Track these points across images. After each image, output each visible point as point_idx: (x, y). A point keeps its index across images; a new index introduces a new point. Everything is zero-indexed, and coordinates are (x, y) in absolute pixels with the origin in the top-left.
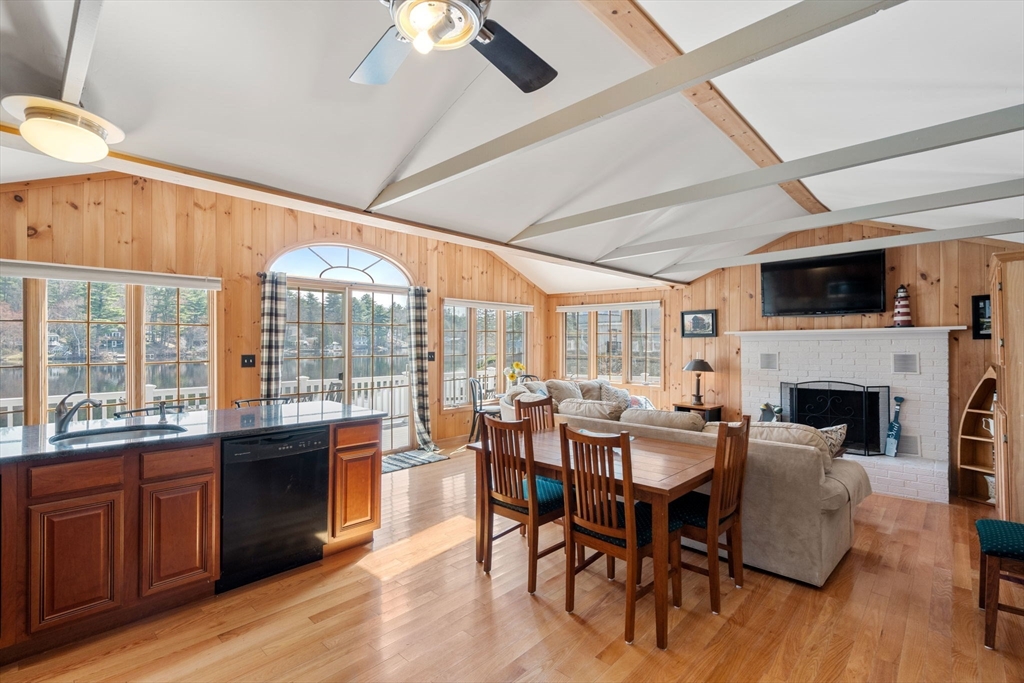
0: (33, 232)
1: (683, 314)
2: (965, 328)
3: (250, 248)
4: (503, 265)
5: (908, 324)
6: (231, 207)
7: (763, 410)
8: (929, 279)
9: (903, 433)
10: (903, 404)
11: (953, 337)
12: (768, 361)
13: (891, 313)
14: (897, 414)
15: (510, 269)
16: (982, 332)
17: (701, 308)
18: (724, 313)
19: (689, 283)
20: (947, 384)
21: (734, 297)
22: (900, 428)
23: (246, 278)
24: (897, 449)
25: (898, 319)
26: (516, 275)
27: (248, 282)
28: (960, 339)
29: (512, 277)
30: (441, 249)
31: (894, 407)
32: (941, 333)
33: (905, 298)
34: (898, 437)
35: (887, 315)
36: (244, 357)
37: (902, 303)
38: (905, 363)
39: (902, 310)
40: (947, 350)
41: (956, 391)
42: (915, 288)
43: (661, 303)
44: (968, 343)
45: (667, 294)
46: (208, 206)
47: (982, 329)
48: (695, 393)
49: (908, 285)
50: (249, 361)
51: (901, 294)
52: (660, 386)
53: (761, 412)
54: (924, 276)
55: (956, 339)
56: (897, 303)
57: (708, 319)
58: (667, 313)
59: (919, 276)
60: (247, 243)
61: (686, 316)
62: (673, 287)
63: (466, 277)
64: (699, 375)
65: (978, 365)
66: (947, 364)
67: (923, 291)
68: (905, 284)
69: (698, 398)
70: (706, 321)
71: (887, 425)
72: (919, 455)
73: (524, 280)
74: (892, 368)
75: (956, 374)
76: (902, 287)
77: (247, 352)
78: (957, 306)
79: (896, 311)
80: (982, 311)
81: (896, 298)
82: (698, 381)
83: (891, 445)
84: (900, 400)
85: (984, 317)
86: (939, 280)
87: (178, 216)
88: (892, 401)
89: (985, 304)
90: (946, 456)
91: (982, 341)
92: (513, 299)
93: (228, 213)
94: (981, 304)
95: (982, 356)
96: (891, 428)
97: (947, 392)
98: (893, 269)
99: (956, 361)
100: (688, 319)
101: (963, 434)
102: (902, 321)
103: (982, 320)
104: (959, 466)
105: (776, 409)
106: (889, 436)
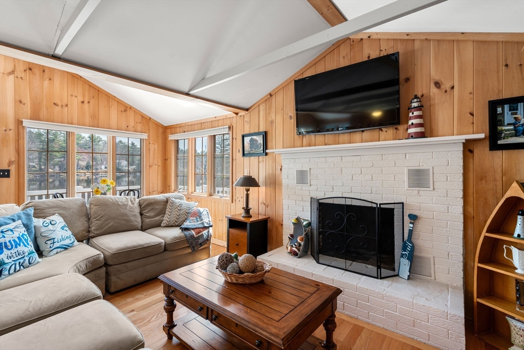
1: (243, 137)
2: (482, 136)
4: (109, 97)
5: (422, 135)
7: (294, 224)
8: (443, 87)
9: (416, 253)
10: (417, 222)
11: (469, 147)
12: (302, 177)
13: (405, 126)
14: (411, 232)
15: (119, 102)
16: (499, 142)
17: (256, 131)
18: (272, 134)
19: (247, 110)
20: (461, 202)
21: (279, 120)
22: (413, 248)
24: (410, 271)
25: (412, 130)
26: (126, 108)
28: (475, 152)
29: (123, 108)
30: (19, 73)
31: (408, 225)
32: (455, 143)
33: (419, 108)
34: (411, 258)
35: (402, 128)
37: (416, 113)
38: (419, 178)
39: (415, 121)
40: (462, 164)
41: (470, 209)
42: (429, 98)
43: (229, 128)
44: (483, 154)
45: (234, 120)
47: (500, 139)
48: (245, 206)
49: (422, 96)
51: (415, 105)
52: (229, 198)
53: (292, 226)
54: (438, 85)
55: (471, 151)
56: (411, 114)
57: (259, 139)
58: (234, 137)
59: (432, 85)
61: (245, 138)
62: (237, 114)
63: (59, 103)
64: (248, 190)
65: (495, 180)
66: (461, 179)
67: (436, 101)
68: (419, 95)
69: (247, 210)
70: (259, 142)
71: (401, 244)
72: (433, 278)
73: (136, 112)
74: (406, 184)
75: (471, 190)
76: (416, 97)
78: (472, 114)
79: (410, 122)
80: (499, 118)
81: (410, 109)
82: (247, 196)
83: (404, 266)
84: (413, 218)
85: (503, 125)
86: (453, 88)
88: (407, 219)
89: (503, 110)
90: (460, 282)
91: (499, 153)
92: (124, 126)
94: (499, 110)
95: (499, 170)
96: (404, 248)
97: (461, 210)
98: (407, 80)
99: (471, 176)
100: (247, 140)
101: (479, 262)
102: (415, 133)
103: (499, 128)
104: (476, 300)
105: (305, 223)
106: (402, 256)
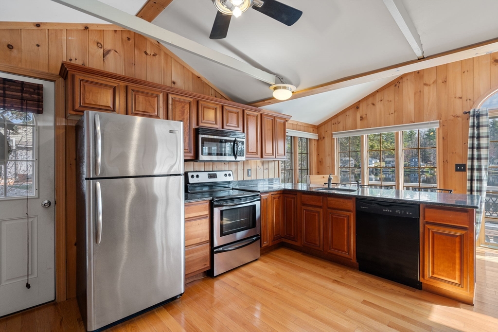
0: (362, 118)
3: (461, 98)
6: (446, 78)
23: (458, 117)
27: (460, 119)
36: (457, 165)
46: (431, 82)
50: (461, 168)
60: (459, 95)
77: (460, 163)
87: (415, 94)
93: (445, 82)
